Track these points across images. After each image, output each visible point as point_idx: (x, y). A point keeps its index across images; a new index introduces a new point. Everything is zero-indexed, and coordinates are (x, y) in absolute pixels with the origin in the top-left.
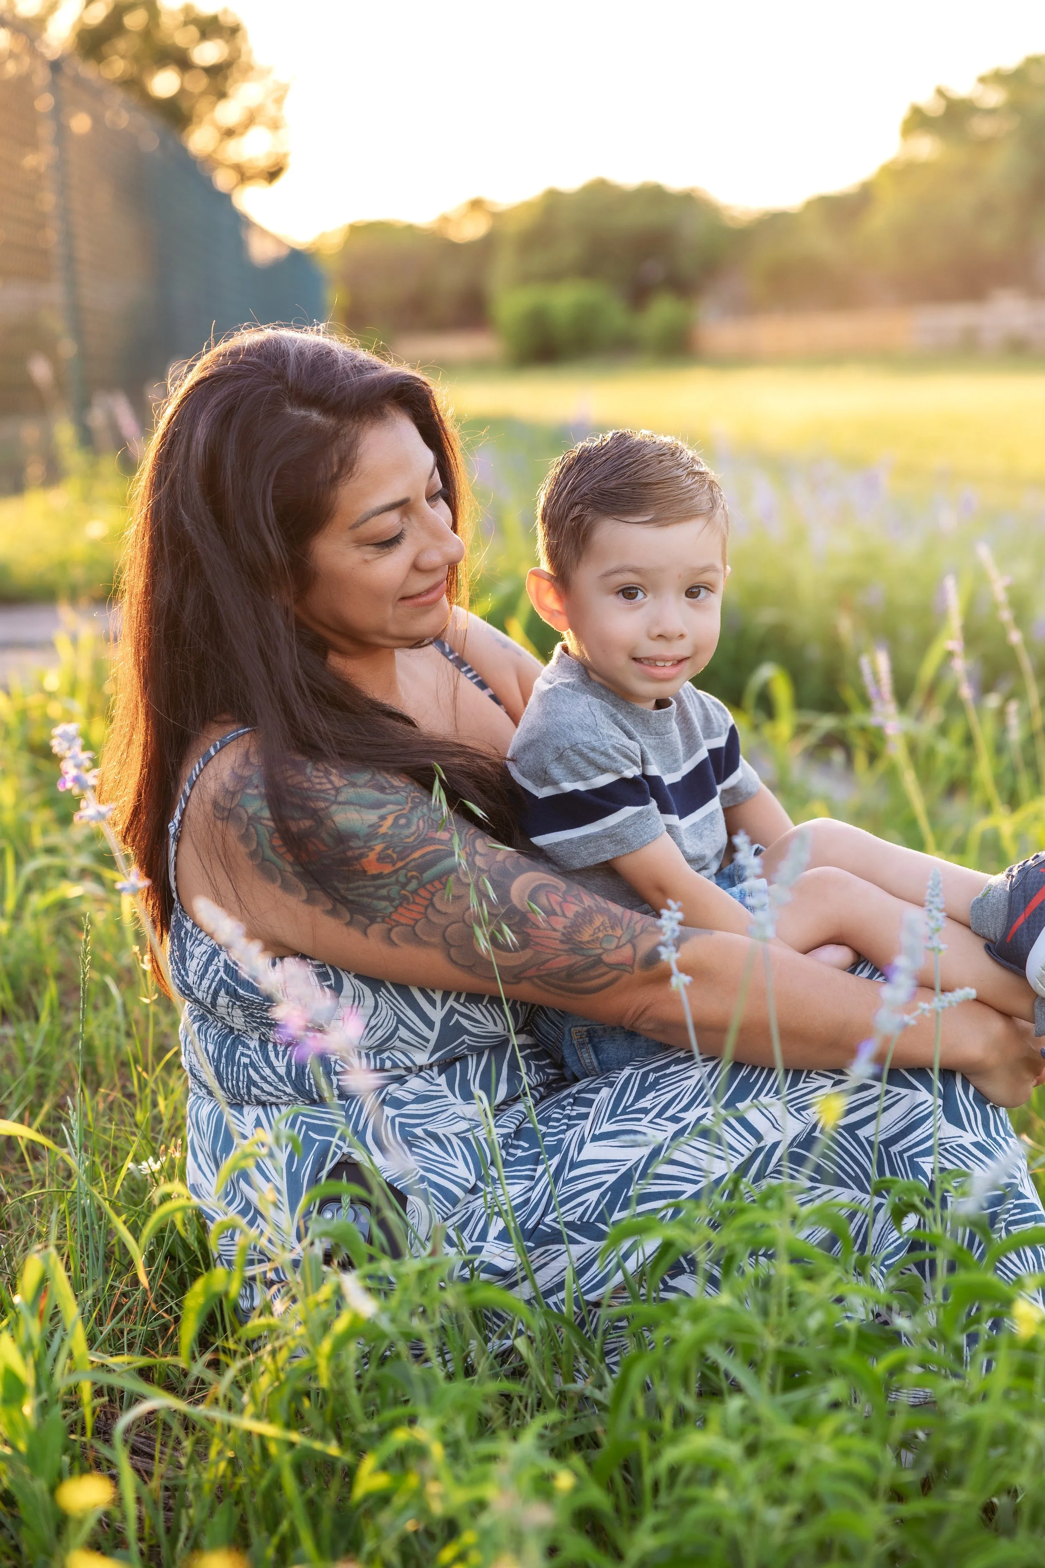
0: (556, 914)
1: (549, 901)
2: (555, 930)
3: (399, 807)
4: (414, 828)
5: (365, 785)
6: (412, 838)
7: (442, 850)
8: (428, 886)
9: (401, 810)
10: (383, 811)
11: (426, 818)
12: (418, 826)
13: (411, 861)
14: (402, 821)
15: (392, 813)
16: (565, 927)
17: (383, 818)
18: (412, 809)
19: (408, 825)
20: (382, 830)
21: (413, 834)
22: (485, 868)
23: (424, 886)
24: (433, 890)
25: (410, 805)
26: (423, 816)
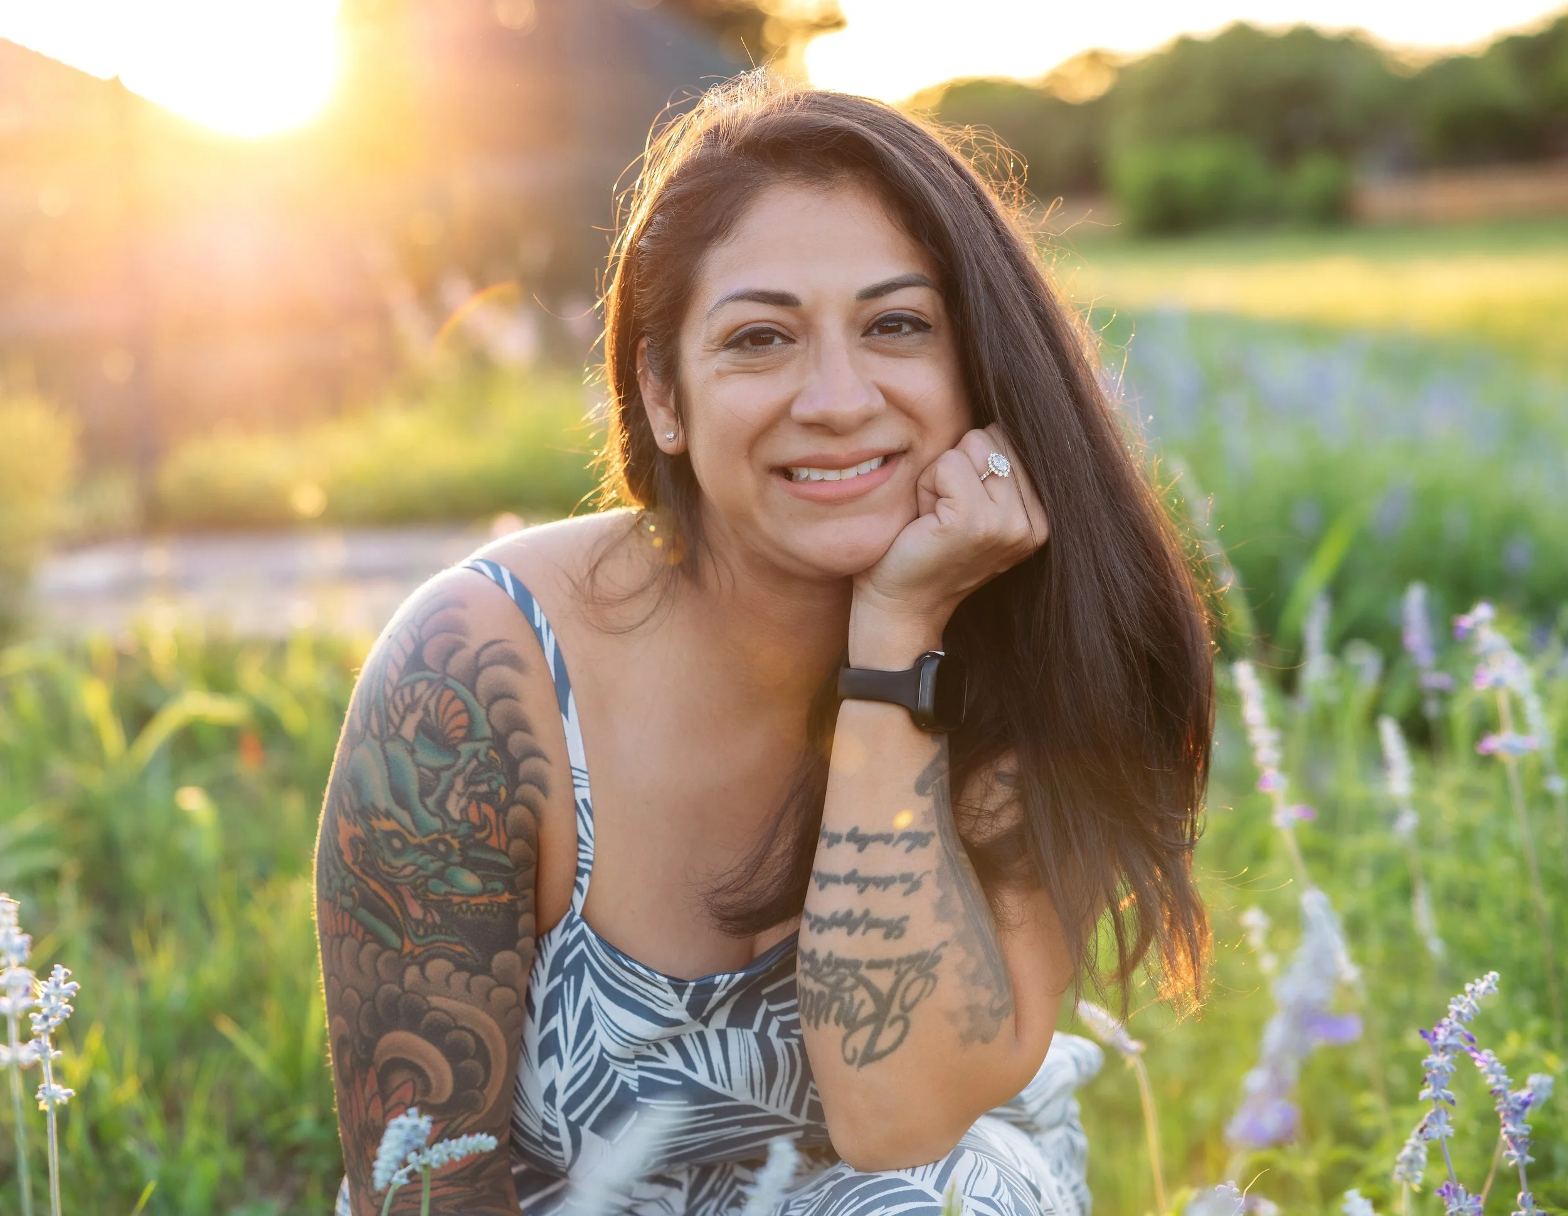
0: (384, 1102)
1: (398, 1088)
2: (367, 1109)
3: (413, 829)
4: (398, 863)
5: (418, 765)
6: (386, 868)
7: (395, 915)
8: (354, 922)
9: (410, 833)
10: (397, 810)
11: (421, 872)
12: (404, 867)
13: (365, 882)
14: (397, 843)
15: (400, 824)
16: (373, 1121)
17: (388, 815)
18: (421, 847)
19: (397, 853)
20: (375, 823)
21: (392, 867)
22: (407, 986)
23: (352, 916)
24: (353, 931)
25: (425, 841)
26: (421, 868)
